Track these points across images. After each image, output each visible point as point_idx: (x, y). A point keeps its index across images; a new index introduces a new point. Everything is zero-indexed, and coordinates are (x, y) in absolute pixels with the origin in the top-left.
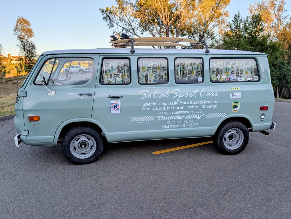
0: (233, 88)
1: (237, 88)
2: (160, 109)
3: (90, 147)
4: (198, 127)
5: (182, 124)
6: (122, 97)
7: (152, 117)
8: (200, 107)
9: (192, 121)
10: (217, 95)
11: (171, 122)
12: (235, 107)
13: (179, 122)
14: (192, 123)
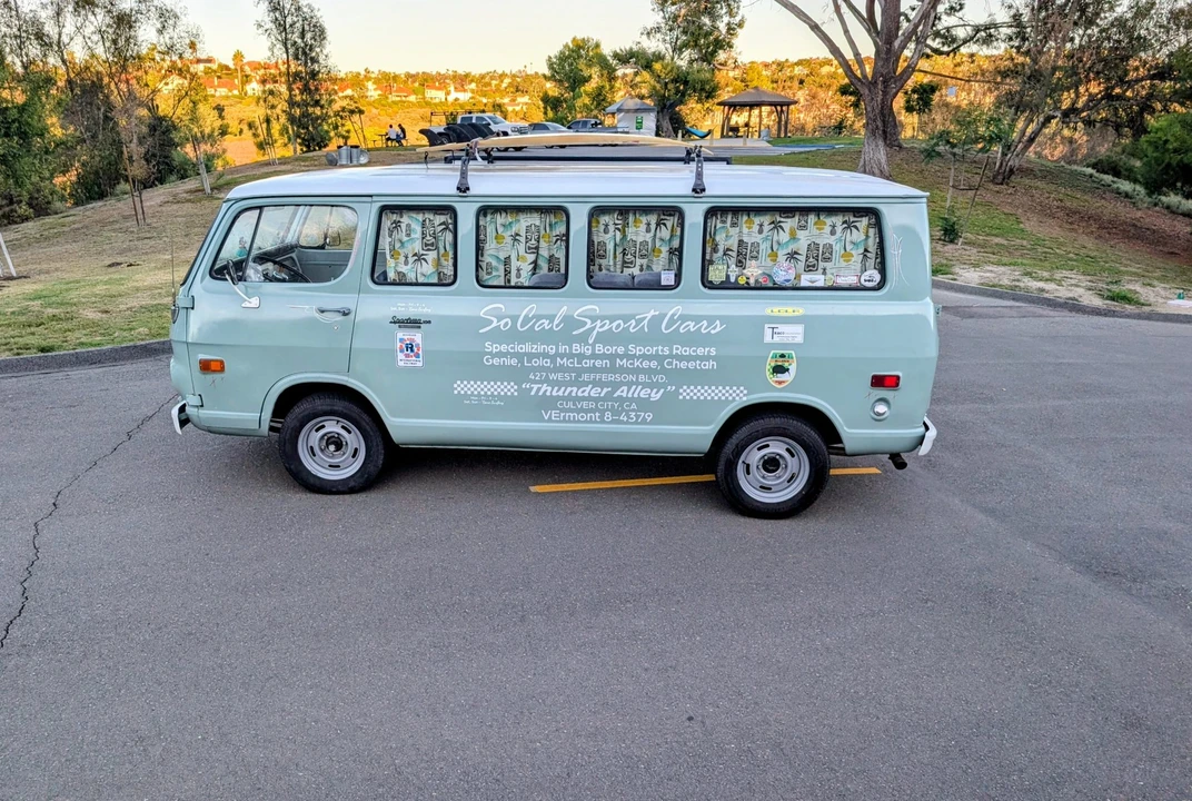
0: (776, 310)
1: (790, 310)
2: (536, 362)
3: (350, 451)
4: (651, 423)
5: (603, 413)
6: (429, 322)
7: (512, 384)
8: (661, 363)
9: (634, 406)
10: (718, 329)
11: (570, 404)
12: (779, 370)
13: (592, 405)
14: (633, 410)
